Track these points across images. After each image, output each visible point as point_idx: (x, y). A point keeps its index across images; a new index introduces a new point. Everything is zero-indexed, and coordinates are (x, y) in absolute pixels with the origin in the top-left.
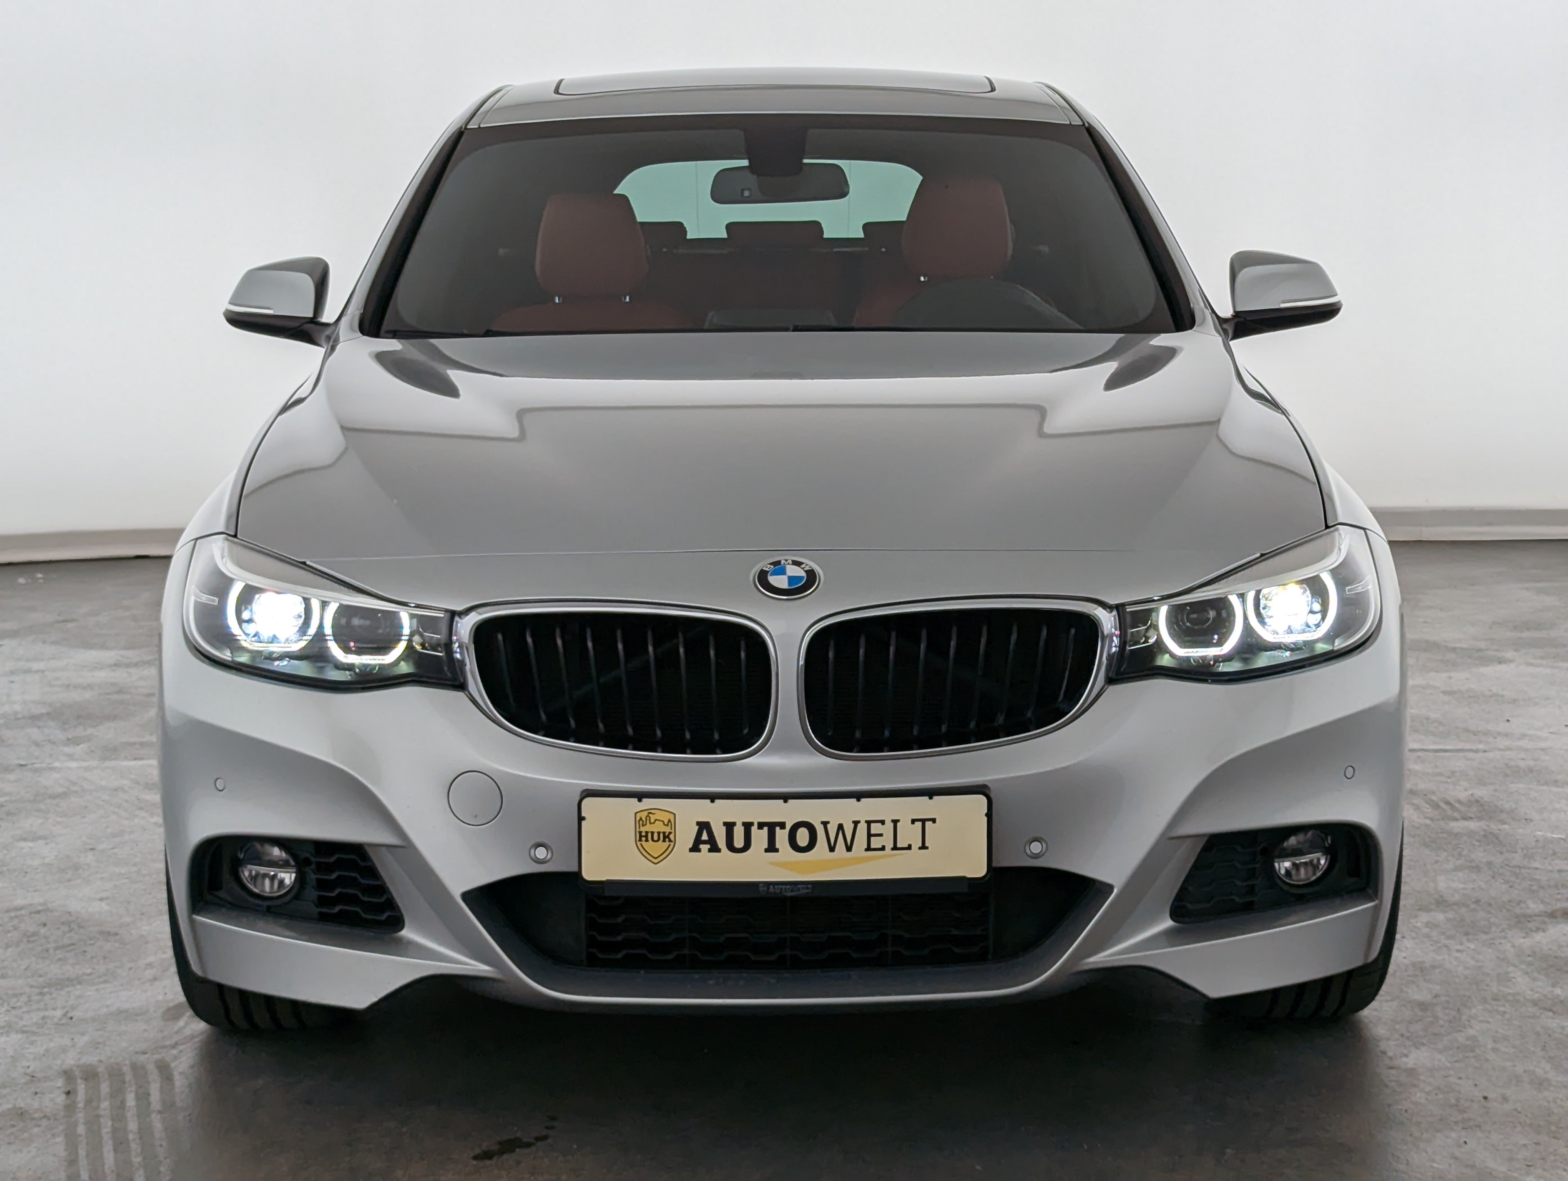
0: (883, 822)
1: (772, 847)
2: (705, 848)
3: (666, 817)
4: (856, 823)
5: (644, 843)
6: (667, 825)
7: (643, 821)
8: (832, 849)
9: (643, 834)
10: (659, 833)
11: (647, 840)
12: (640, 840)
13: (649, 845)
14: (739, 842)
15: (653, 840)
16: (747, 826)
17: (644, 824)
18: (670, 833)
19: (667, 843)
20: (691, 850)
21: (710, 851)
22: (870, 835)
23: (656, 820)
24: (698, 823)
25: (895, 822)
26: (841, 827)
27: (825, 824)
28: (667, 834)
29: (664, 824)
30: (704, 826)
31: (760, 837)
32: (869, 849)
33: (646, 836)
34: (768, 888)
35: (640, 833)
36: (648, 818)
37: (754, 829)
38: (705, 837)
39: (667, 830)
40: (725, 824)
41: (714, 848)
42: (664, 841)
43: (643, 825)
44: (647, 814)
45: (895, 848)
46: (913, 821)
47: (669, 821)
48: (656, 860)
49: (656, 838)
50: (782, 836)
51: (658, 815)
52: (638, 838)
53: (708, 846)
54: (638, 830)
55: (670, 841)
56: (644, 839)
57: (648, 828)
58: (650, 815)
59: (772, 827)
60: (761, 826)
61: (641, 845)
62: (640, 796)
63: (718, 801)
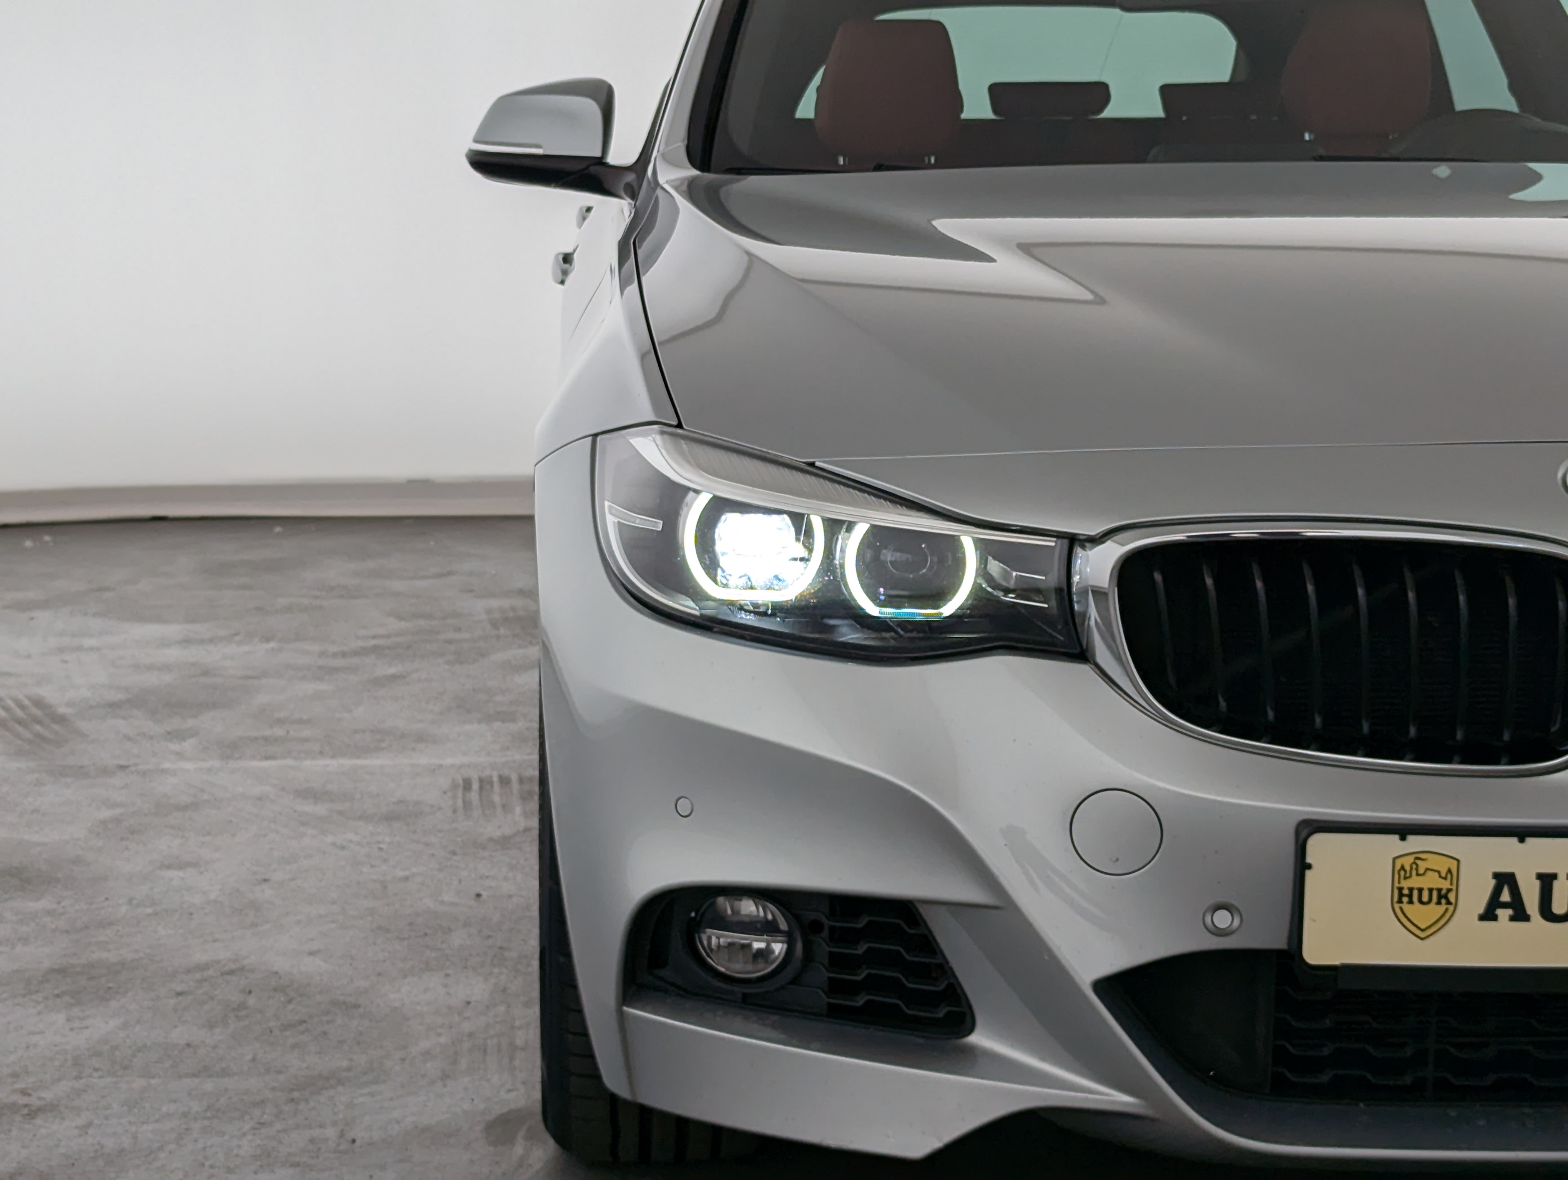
2: (1504, 914)
3: (1443, 865)
5: (1406, 907)
6: (1445, 878)
7: (1405, 871)
9: (1406, 892)
10: (1431, 890)
11: (1411, 902)
12: (1400, 901)
13: (1415, 911)
15: (1421, 901)
17: (1408, 875)
18: (1449, 890)
19: (1443, 907)
20: (1483, 918)
21: (1513, 919)
24: (1497, 876)
28: (1443, 892)
29: (1440, 877)
30: (1505, 880)
33: (1410, 896)
35: (1400, 889)
36: (1414, 866)
38: (1505, 897)
39: (1445, 885)
40: (1540, 876)
41: (1520, 915)
42: (1439, 903)
43: (1405, 878)
44: (1413, 861)
47: (1449, 871)
48: (1423, 933)
49: (1425, 898)
51: (1433, 862)
52: (1396, 898)
53: (1510, 912)
54: (1397, 885)
55: (1449, 903)
56: (1405, 899)
57: (1415, 882)
58: (1418, 862)
61: (1401, 909)
62: (1403, 831)
63: (1530, 841)
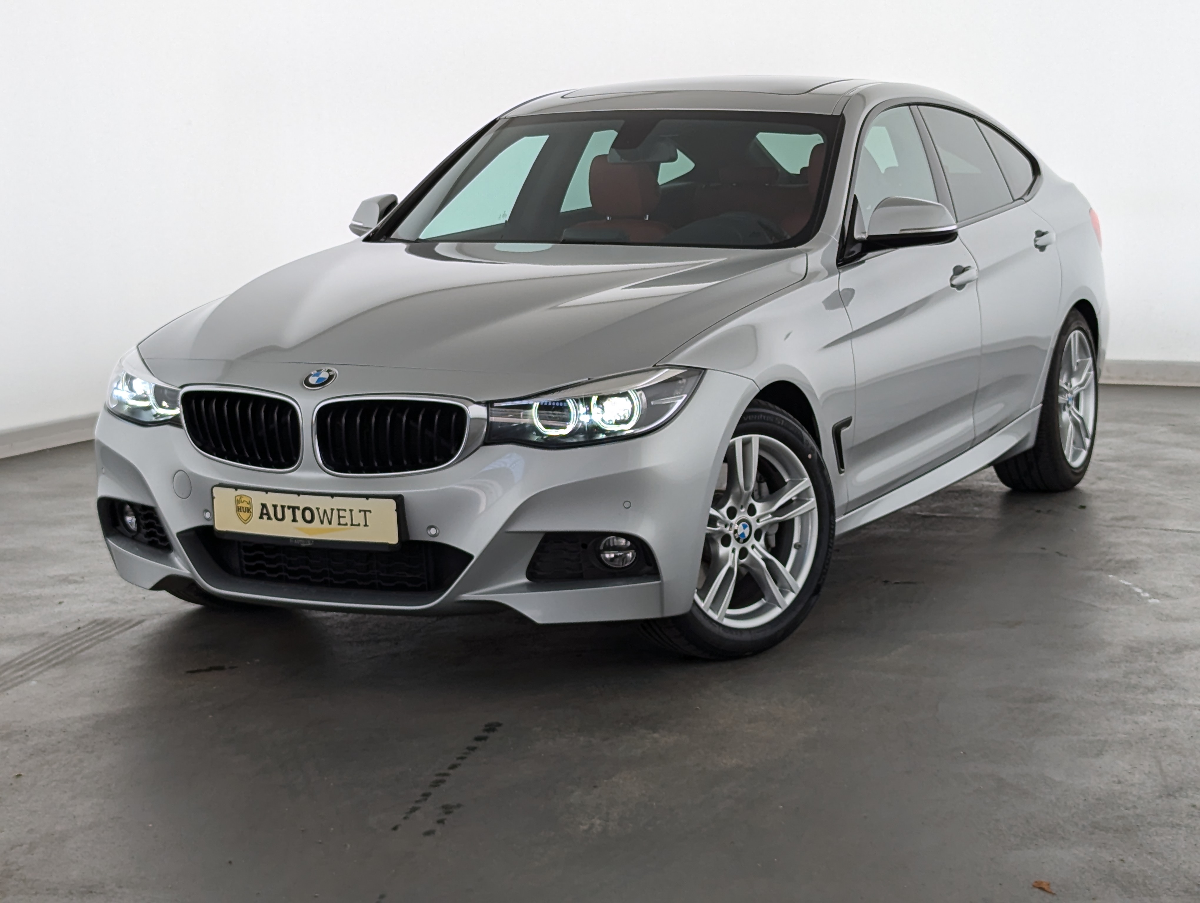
0: (345, 510)
1: (294, 520)
2: (265, 517)
3: (248, 500)
4: (332, 510)
6: (249, 504)
7: (238, 501)
8: (322, 522)
10: (246, 508)
11: (241, 511)
12: (238, 511)
13: (242, 514)
14: (280, 516)
16: (283, 507)
19: (249, 514)
20: (260, 518)
22: (339, 517)
23: (244, 501)
24: (261, 504)
25: (351, 511)
26: (325, 512)
27: (318, 509)
28: (249, 508)
29: (247, 503)
30: (264, 506)
31: (289, 513)
32: (339, 524)
33: (241, 509)
34: (294, 541)
35: (238, 507)
36: (240, 500)
37: (286, 509)
38: (265, 511)
39: (248, 506)
40: (273, 505)
41: (269, 518)
42: (248, 512)
43: (239, 504)
45: (352, 525)
46: (360, 511)
47: (249, 502)
48: (245, 522)
49: (244, 510)
50: (298, 513)
51: (244, 498)
53: (267, 517)
55: (251, 512)
56: (240, 510)
57: (241, 505)
58: (241, 498)
59: (294, 509)
60: (289, 507)
61: (239, 513)
62: (236, 487)
63: (269, 493)
